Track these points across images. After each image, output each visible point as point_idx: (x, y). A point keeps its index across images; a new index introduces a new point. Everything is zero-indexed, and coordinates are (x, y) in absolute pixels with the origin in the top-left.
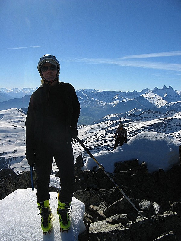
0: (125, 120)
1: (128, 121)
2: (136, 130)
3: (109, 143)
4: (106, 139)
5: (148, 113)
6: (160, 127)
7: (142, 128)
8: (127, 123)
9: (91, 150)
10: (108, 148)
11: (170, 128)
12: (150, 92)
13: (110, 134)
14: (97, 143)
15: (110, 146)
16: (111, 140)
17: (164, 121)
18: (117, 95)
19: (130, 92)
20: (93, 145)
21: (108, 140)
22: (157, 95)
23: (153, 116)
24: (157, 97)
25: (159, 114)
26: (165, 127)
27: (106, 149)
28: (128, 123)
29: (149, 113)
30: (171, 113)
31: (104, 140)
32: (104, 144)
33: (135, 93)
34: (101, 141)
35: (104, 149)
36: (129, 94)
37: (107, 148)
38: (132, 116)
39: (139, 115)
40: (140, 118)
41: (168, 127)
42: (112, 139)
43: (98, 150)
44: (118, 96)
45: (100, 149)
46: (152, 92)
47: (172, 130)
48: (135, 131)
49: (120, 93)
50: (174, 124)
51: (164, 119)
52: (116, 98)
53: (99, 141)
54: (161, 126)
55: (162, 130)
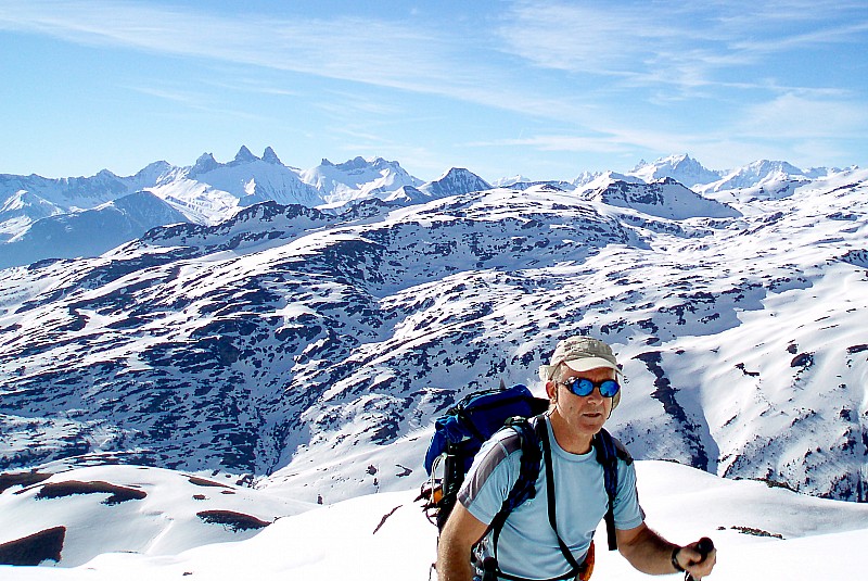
0: (151, 250)
1: (171, 257)
2: (244, 280)
3: (119, 352)
4: (93, 336)
5: (260, 214)
6: (356, 263)
7: (272, 268)
8: (167, 267)
9: (18, 398)
10: (116, 377)
11: (397, 268)
12: (180, 175)
13: (99, 313)
14: (39, 359)
15: (125, 366)
16: (119, 340)
17: (364, 234)
18: (22, 192)
19: (81, 180)
20: (21, 371)
21: (101, 339)
22: (212, 189)
23: (286, 230)
24: (211, 195)
25: (313, 219)
26: (377, 260)
27: (104, 380)
28: (171, 265)
29: (267, 215)
30: (367, 213)
31: (82, 340)
32: (89, 360)
33: (105, 182)
34: (63, 349)
35: (97, 383)
36: (79, 186)
37: (111, 375)
38: (184, 234)
39: (217, 227)
40: (227, 242)
41: (391, 263)
42: (124, 332)
43: (61, 392)
44: (23, 198)
45: (69, 388)
46: (188, 177)
47: (410, 274)
48: (242, 284)
49: (31, 182)
50: (412, 246)
51: (360, 229)
52: (12, 207)
53: (48, 347)
54: (357, 259)
55: (366, 272)
